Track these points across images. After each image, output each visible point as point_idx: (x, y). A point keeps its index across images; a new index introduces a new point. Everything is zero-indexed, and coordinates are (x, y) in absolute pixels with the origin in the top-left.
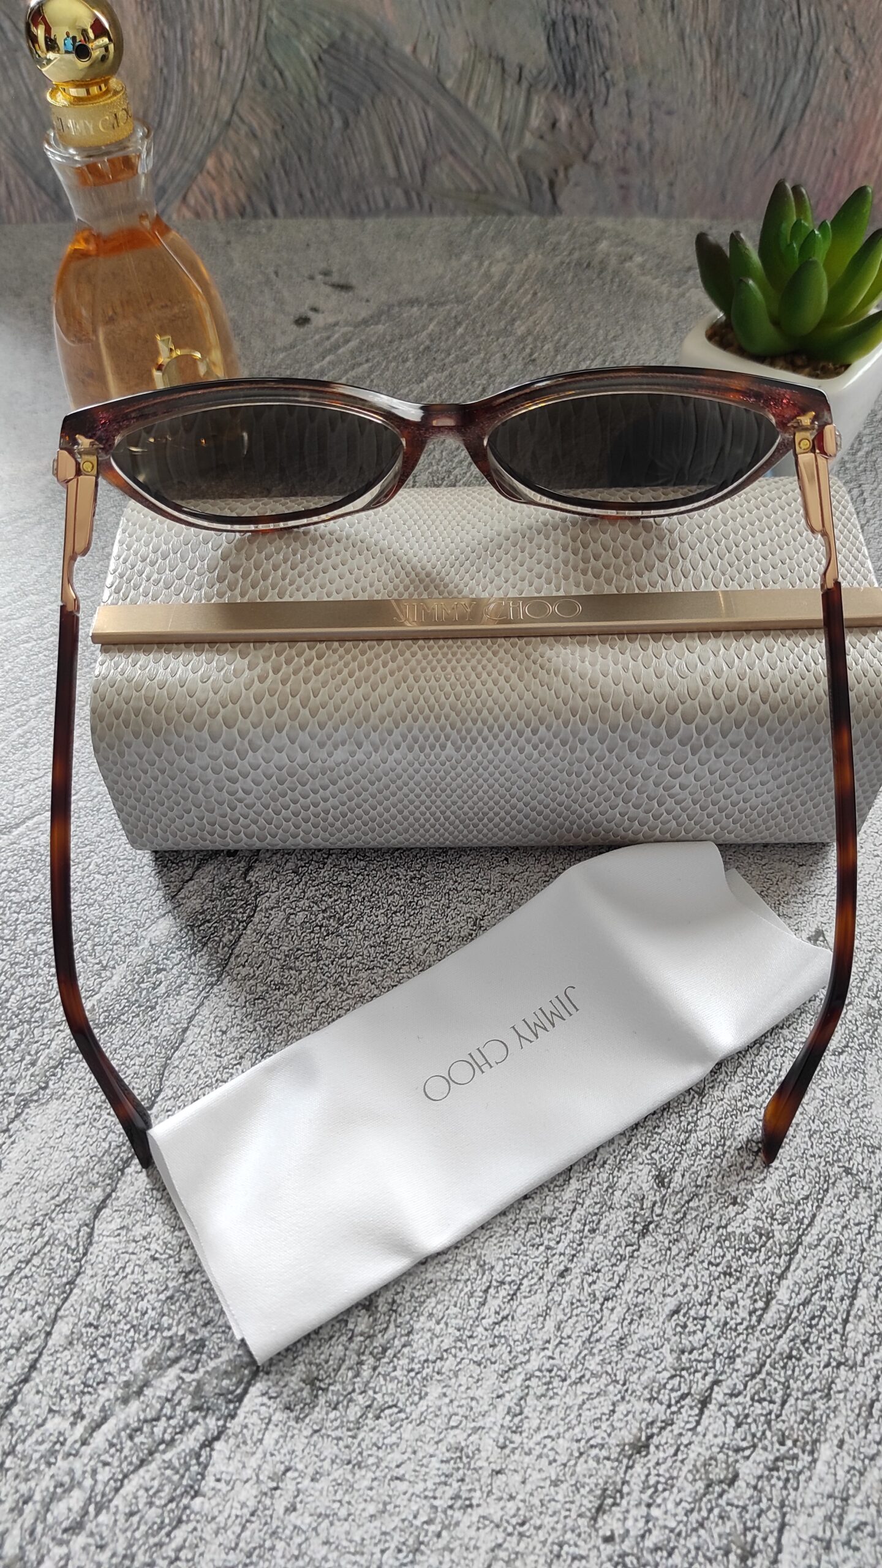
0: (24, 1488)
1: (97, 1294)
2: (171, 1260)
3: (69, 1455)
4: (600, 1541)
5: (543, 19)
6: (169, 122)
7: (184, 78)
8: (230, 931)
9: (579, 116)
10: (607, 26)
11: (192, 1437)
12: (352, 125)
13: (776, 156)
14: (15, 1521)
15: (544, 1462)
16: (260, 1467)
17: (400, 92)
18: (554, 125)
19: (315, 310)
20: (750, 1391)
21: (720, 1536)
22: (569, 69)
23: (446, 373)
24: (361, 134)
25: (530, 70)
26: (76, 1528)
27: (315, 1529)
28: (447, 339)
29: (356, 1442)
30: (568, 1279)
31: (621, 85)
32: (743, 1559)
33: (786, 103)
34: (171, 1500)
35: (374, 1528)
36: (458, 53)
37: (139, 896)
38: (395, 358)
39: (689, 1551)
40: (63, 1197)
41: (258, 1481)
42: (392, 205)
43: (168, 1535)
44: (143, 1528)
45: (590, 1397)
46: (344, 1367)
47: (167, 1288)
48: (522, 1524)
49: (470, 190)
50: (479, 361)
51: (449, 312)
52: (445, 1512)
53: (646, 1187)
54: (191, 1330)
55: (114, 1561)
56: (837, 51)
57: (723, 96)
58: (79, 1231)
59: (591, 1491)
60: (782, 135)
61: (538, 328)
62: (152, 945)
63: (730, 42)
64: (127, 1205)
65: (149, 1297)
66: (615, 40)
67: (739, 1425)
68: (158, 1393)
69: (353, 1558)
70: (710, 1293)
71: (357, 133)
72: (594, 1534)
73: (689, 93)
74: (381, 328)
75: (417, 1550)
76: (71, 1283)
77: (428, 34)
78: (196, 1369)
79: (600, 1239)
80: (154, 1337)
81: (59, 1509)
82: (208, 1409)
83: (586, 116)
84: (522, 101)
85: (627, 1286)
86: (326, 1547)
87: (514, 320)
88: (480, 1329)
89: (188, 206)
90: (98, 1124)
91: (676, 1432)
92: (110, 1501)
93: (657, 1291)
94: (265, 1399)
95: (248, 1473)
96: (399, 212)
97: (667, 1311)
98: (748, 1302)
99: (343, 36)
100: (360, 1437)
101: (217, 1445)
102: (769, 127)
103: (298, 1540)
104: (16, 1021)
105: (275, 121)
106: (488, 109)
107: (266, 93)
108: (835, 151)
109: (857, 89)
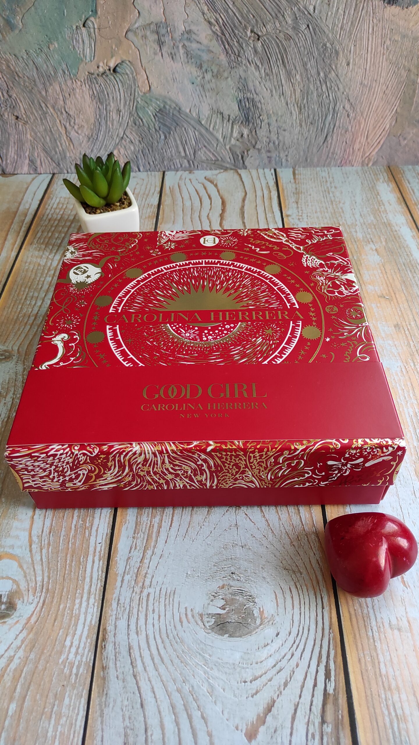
5: (237, 99)
6: (100, 138)
7: (106, 122)
9: (251, 132)
10: (260, 101)
12: (168, 138)
13: (325, 145)
17: (185, 126)
18: (242, 136)
22: (247, 116)
25: (232, 116)
31: (266, 121)
33: (327, 126)
36: (206, 112)
49: (212, 160)
56: (344, 108)
57: (303, 124)
60: (326, 137)
63: (304, 105)
66: (263, 106)
71: (170, 141)
73: (291, 123)
77: (195, 105)
84: (230, 127)
99: (164, 107)
105: (139, 137)
106: (218, 131)
107: (136, 127)
108: (346, 142)
109: (352, 120)
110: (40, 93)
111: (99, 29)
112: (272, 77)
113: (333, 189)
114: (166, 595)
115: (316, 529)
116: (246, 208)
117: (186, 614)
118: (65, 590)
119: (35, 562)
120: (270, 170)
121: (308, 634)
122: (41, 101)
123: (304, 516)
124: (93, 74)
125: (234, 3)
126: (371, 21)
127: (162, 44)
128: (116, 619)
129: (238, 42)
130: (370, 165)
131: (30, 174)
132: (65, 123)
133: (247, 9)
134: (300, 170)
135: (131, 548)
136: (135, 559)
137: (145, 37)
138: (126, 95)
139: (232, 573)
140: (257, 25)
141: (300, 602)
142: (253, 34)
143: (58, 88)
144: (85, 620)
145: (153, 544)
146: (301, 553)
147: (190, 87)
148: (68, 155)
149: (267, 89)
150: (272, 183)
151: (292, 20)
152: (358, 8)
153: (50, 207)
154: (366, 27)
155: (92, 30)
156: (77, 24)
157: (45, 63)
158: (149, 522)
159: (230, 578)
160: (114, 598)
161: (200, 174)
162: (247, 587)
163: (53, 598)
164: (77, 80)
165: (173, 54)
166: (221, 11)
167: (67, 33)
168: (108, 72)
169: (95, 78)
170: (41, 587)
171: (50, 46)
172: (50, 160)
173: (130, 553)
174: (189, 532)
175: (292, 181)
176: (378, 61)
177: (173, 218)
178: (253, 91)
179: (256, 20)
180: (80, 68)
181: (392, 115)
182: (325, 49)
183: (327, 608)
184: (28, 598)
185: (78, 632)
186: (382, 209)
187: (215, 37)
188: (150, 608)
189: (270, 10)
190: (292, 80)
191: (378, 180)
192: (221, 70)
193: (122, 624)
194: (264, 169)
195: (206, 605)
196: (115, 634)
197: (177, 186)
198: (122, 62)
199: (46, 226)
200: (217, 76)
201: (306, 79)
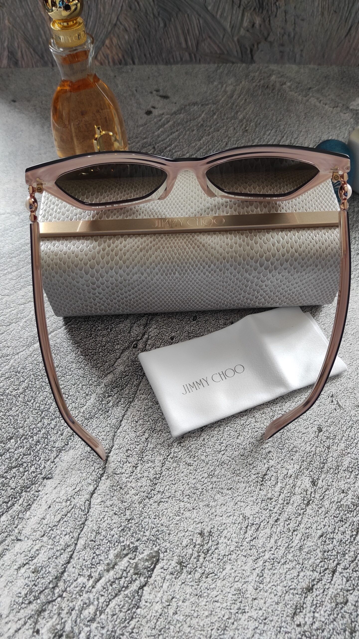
0: (71, 605)
1: (94, 528)
2: (122, 515)
3: (88, 592)
4: (295, 626)
8: (137, 380)
11: (135, 585)
14: (69, 617)
15: (272, 595)
16: (162, 597)
19: (154, 107)
20: (352, 567)
21: (342, 624)
23: (210, 136)
24: (171, 30)
26: (92, 620)
27: (185, 621)
28: (210, 121)
29: (199, 587)
30: (279, 523)
32: (351, 633)
34: (129, 610)
35: (208, 621)
37: (99, 365)
38: (188, 129)
39: (330, 630)
40: (78, 489)
41: (162, 602)
42: (184, 59)
43: (128, 623)
44: (118, 620)
45: (289, 569)
46: (192, 557)
47: (121, 526)
48: (265, 619)
50: (224, 131)
51: (210, 109)
52: (235, 615)
53: (308, 486)
54: (132, 543)
55: (108, 633)
58: (85, 503)
59: (291, 606)
61: (248, 116)
62: (105, 386)
64: (103, 492)
65: (114, 529)
67: (347, 581)
68: (121, 568)
69: (200, 632)
70: (335, 529)
72: (293, 623)
74: (182, 116)
75: (225, 629)
76: (83, 524)
78: (135, 558)
79: (290, 507)
80: (117, 546)
81: (85, 613)
82: (141, 574)
83: (267, 21)
85: (302, 526)
86: (190, 628)
87: (237, 112)
88: (245, 543)
89: (98, 60)
90: (89, 459)
91: (323, 583)
92: (105, 610)
93: (314, 527)
94: (162, 570)
95: (157, 599)
96: (186, 62)
97: (318, 535)
98: (350, 532)
100: (200, 585)
101: (145, 588)
102: (345, 26)
103: (179, 625)
104: (54, 417)
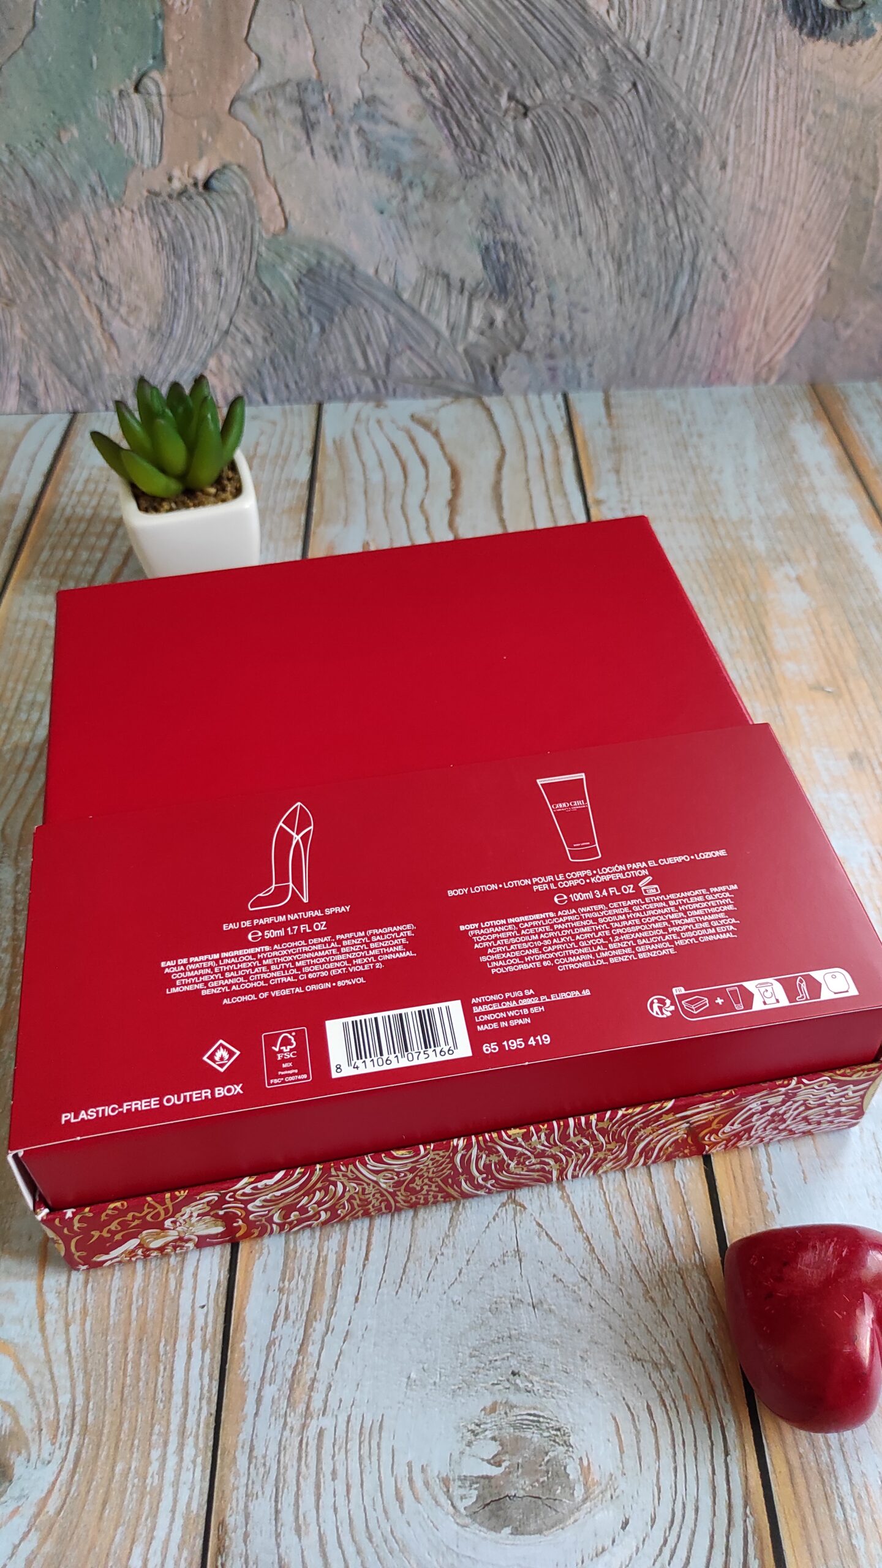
5: (479, 245)
6: (178, 331)
7: (190, 298)
10: (530, 249)
12: (328, 330)
13: (673, 341)
17: (366, 303)
18: (492, 323)
22: (501, 281)
25: (470, 283)
31: (544, 291)
33: (678, 299)
36: (410, 272)
49: (426, 377)
56: (714, 260)
57: (626, 296)
63: (628, 257)
66: (537, 259)
71: (332, 337)
73: (598, 296)
77: (387, 260)
99: (319, 263)
105: (264, 329)
106: (438, 314)
107: (257, 309)
108: (720, 334)
109: (733, 289)
110: (41, 236)
111: (171, 96)
112: (555, 197)
113: (695, 439)
114: (361, 1433)
115: (700, 1258)
116: (505, 485)
117: (411, 1480)
118: (126, 1425)
119: (53, 1357)
120: (555, 398)
121: (696, 1519)
122: (43, 255)
123: (672, 1226)
124: (157, 195)
125: (470, 37)
126: (773, 74)
127: (312, 127)
128: (247, 1495)
129: (480, 120)
130: (773, 380)
131: (23, 413)
132: (98, 302)
133: (499, 50)
134: (620, 395)
135: (275, 1320)
136: (285, 1344)
137: (273, 112)
138: (233, 240)
139: (514, 1374)
140: (522, 85)
141: (673, 1440)
142: (513, 104)
143: (80, 227)
144: (175, 1501)
145: (326, 1306)
146: (671, 1318)
147: (375, 219)
148: (106, 370)
149: (545, 224)
150: (560, 428)
151: (600, 73)
152: (743, 44)
153: (67, 491)
154: (762, 86)
155: (155, 99)
156: (122, 87)
157: (52, 171)
158: (315, 1251)
159: (508, 1385)
160: (240, 1445)
161: (401, 408)
162: (549, 1408)
163: (98, 1446)
164: (123, 209)
165: (337, 148)
166: (441, 54)
167: (99, 106)
168: (192, 190)
169: (164, 204)
170: (69, 1422)
171: (62, 134)
172: (67, 383)
173: (273, 1329)
174: (410, 1273)
175: (605, 421)
176: (788, 160)
177: (343, 512)
178: (515, 227)
179: (520, 74)
180: (130, 182)
181: (819, 274)
182: (673, 135)
183: (735, 1454)
184: (40, 1450)
185: (160, 1533)
186: (805, 483)
187: (430, 110)
188: (327, 1468)
189: (551, 52)
190: (601, 203)
191: (792, 416)
192: (444, 182)
193: (262, 1508)
194: (540, 395)
195: (456, 1456)
196: (246, 1535)
197: (349, 439)
198: (224, 167)
199: (60, 535)
200: (435, 194)
201: (631, 200)
